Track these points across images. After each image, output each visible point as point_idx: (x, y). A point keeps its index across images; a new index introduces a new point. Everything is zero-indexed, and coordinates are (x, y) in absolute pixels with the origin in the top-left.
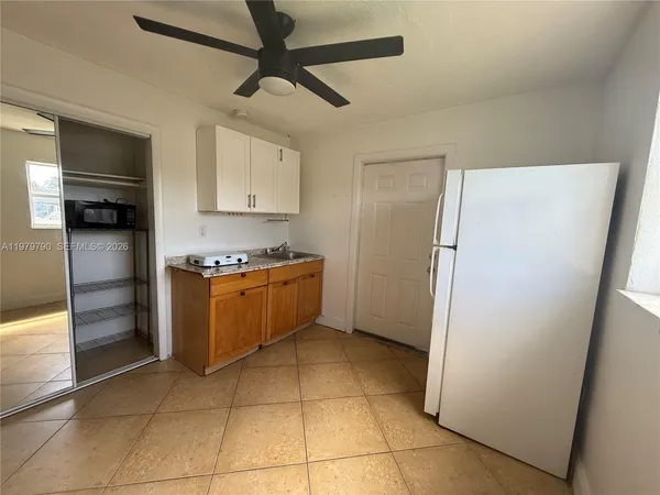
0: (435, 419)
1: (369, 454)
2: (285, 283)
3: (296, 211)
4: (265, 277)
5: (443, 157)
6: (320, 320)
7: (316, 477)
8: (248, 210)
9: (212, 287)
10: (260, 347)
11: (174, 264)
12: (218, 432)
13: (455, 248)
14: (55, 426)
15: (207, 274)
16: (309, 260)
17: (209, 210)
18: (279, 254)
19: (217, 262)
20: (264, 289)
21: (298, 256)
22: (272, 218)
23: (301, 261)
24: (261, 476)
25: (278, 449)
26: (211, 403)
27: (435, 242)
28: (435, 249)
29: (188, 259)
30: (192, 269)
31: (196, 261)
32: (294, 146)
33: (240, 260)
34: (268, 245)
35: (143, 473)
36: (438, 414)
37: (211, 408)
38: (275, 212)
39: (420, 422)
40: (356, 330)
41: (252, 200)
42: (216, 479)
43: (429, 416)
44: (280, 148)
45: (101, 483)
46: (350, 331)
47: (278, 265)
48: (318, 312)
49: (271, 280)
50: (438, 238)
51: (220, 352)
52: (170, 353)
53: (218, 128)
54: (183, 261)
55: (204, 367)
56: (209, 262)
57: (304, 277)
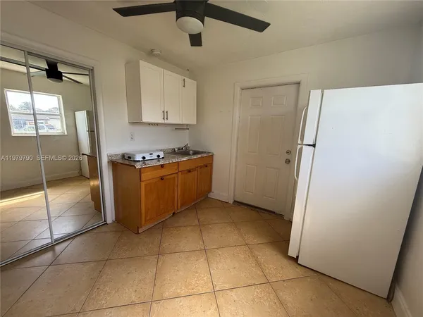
0: (296, 260)
1: (254, 285)
2: (189, 171)
3: (194, 122)
4: (176, 167)
5: (299, 83)
6: (211, 195)
7: (221, 301)
8: (163, 122)
9: (142, 175)
10: (174, 214)
11: (114, 159)
12: (151, 272)
13: (314, 146)
14: (40, 270)
15: (138, 166)
16: (204, 155)
17: (136, 122)
18: (183, 152)
19: (144, 158)
20: (176, 175)
21: (196, 153)
22: (179, 127)
23: (199, 156)
24: (184, 302)
25: (193, 282)
26: (146, 252)
27: (299, 142)
28: (299, 147)
29: (123, 156)
30: (127, 162)
31: (129, 157)
32: (193, 77)
33: (159, 156)
34: (176, 145)
35: (103, 302)
36: (298, 257)
37: (146, 255)
38: (180, 122)
39: (285, 262)
40: (235, 201)
41: (165, 114)
42: (154, 305)
43: (291, 258)
44: (183, 78)
45: (75, 310)
46: (231, 202)
47: (185, 159)
48: (210, 190)
49: (180, 170)
50: (302, 139)
51: (148, 218)
52: (114, 219)
53: (142, 63)
54: (119, 157)
55: (138, 228)
56: (139, 158)
57: (201, 167)
